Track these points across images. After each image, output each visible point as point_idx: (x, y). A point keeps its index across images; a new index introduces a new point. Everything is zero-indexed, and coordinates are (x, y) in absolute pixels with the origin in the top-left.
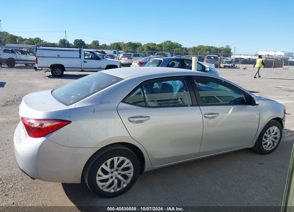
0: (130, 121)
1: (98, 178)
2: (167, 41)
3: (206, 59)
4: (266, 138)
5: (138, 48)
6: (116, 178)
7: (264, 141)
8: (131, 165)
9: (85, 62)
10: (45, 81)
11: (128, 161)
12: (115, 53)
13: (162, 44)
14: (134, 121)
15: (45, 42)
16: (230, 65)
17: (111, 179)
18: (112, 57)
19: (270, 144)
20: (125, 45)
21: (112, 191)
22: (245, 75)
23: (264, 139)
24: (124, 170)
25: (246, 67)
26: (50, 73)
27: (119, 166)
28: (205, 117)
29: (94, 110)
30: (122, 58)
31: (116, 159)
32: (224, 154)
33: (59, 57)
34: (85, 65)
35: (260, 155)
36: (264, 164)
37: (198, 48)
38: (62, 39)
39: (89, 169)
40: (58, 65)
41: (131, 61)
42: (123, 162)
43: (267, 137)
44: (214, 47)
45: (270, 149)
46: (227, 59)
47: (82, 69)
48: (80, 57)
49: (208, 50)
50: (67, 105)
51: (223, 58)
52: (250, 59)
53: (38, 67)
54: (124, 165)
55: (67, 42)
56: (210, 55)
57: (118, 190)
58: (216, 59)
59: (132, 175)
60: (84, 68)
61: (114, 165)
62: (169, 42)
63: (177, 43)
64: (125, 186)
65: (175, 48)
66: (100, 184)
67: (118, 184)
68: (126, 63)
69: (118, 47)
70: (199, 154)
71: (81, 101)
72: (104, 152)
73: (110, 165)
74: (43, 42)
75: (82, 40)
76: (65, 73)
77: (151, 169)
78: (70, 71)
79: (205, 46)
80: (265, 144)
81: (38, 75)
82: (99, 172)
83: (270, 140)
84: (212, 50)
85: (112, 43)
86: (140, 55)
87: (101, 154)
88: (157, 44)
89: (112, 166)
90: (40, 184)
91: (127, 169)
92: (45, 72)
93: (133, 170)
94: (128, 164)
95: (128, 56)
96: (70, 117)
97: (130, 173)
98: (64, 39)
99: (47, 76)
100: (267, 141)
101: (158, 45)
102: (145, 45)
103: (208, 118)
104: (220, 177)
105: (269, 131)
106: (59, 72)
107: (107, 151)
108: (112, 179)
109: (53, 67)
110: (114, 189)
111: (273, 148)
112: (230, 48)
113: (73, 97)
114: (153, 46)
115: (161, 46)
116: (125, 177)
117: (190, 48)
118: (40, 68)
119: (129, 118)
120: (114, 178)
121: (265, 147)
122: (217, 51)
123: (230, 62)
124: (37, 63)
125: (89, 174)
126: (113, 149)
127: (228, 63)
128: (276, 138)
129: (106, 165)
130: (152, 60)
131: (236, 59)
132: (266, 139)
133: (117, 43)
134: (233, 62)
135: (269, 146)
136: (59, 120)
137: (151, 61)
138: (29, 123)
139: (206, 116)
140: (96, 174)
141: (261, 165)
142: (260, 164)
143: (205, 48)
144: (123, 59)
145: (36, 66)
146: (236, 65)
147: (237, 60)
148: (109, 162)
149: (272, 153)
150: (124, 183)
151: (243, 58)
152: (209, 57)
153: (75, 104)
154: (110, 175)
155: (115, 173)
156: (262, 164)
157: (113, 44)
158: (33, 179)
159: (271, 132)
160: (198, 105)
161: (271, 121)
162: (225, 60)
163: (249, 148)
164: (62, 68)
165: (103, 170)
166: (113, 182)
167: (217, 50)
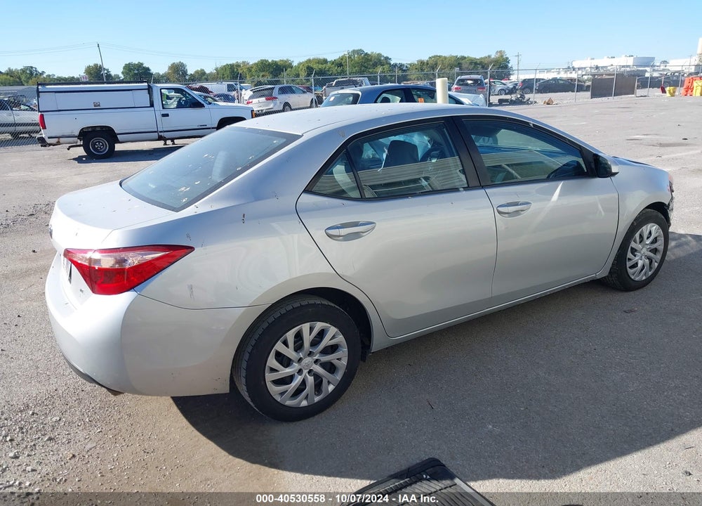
0: (329, 236)
1: (269, 377)
2: (354, 51)
3: (456, 86)
4: (634, 251)
5: (285, 74)
6: (310, 372)
7: (630, 259)
8: (340, 339)
9: (164, 115)
10: (73, 170)
11: (333, 330)
12: (230, 88)
13: (342, 59)
14: (340, 236)
15: (49, 76)
16: (513, 97)
17: (300, 377)
18: (227, 98)
19: (644, 266)
20: (252, 67)
21: (304, 403)
22: (552, 117)
23: (629, 255)
24: (326, 351)
25: (550, 100)
26: (80, 151)
27: (314, 343)
28: (499, 212)
29: (244, 215)
30: (251, 101)
31: (305, 327)
32: (546, 296)
33: (97, 107)
34: (165, 124)
35: (620, 294)
36: (635, 311)
37: (429, 62)
38: (92, 65)
39: (247, 356)
40: (98, 129)
41: (275, 105)
42: (322, 334)
43: (636, 250)
44: (468, 57)
45: (644, 278)
46: (504, 84)
47: (160, 134)
48: (152, 105)
49: (456, 66)
50: (177, 210)
51: (494, 82)
52: (555, 79)
53: (49, 138)
54: (326, 342)
55: (106, 72)
56: (463, 77)
57: (317, 399)
58: (479, 84)
59: (344, 362)
60: (165, 132)
61: (303, 342)
62: (359, 52)
63: (378, 54)
64: (331, 388)
65: (375, 65)
66: (274, 390)
67: (315, 386)
68: (262, 111)
69: (234, 74)
70: (491, 301)
71: (205, 198)
72: (277, 315)
73: (295, 343)
74: (45, 76)
75: (142, 64)
76: (118, 147)
77: (385, 345)
78: (132, 142)
79: (445, 58)
80: (631, 267)
81: (50, 158)
82: (272, 362)
83: (643, 257)
84: (464, 66)
85: (219, 66)
86: (294, 88)
87: (271, 320)
88: (329, 60)
89: (299, 346)
90: (126, 407)
91: (333, 349)
92: (68, 149)
93: (346, 350)
94: (334, 337)
95: (266, 92)
96: (188, 236)
97: (341, 359)
98: (96, 65)
99: (74, 159)
100: (637, 258)
101: (333, 63)
102: (300, 64)
103: (506, 215)
104: (542, 350)
105: (641, 236)
106: (103, 145)
107: (283, 311)
108: (301, 375)
109: (88, 136)
110: (306, 398)
111: (650, 273)
112: (507, 56)
113: (183, 189)
114: (320, 66)
115: (340, 65)
116: (331, 368)
117: (410, 65)
118: (54, 141)
119: (328, 229)
120: (305, 372)
121: (633, 274)
122: (478, 65)
123: (511, 91)
124: (44, 127)
125: (247, 370)
126: (297, 305)
127: (506, 94)
128: (655, 251)
129: (285, 343)
130: (333, 95)
131: (524, 81)
132: (635, 256)
133: (232, 66)
134: (517, 90)
135: (642, 270)
136: (164, 248)
137: (332, 99)
138: (90, 260)
139: (501, 209)
140: (265, 367)
141: (629, 315)
142: (625, 311)
143: (446, 62)
144: (255, 101)
145: (44, 136)
146: (527, 96)
147: (528, 85)
148: (290, 335)
149: (649, 286)
150: (329, 383)
151: (540, 80)
152: (463, 80)
153: (196, 204)
154: (296, 366)
155: (308, 360)
156: (631, 311)
157: (222, 68)
158: (115, 393)
159: (645, 237)
160: (483, 187)
161: (644, 212)
162: (499, 87)
163: (598, 278)
164: (109, 135)
165: (280, 357)
166: (304, 383)
167: (476, 64)
